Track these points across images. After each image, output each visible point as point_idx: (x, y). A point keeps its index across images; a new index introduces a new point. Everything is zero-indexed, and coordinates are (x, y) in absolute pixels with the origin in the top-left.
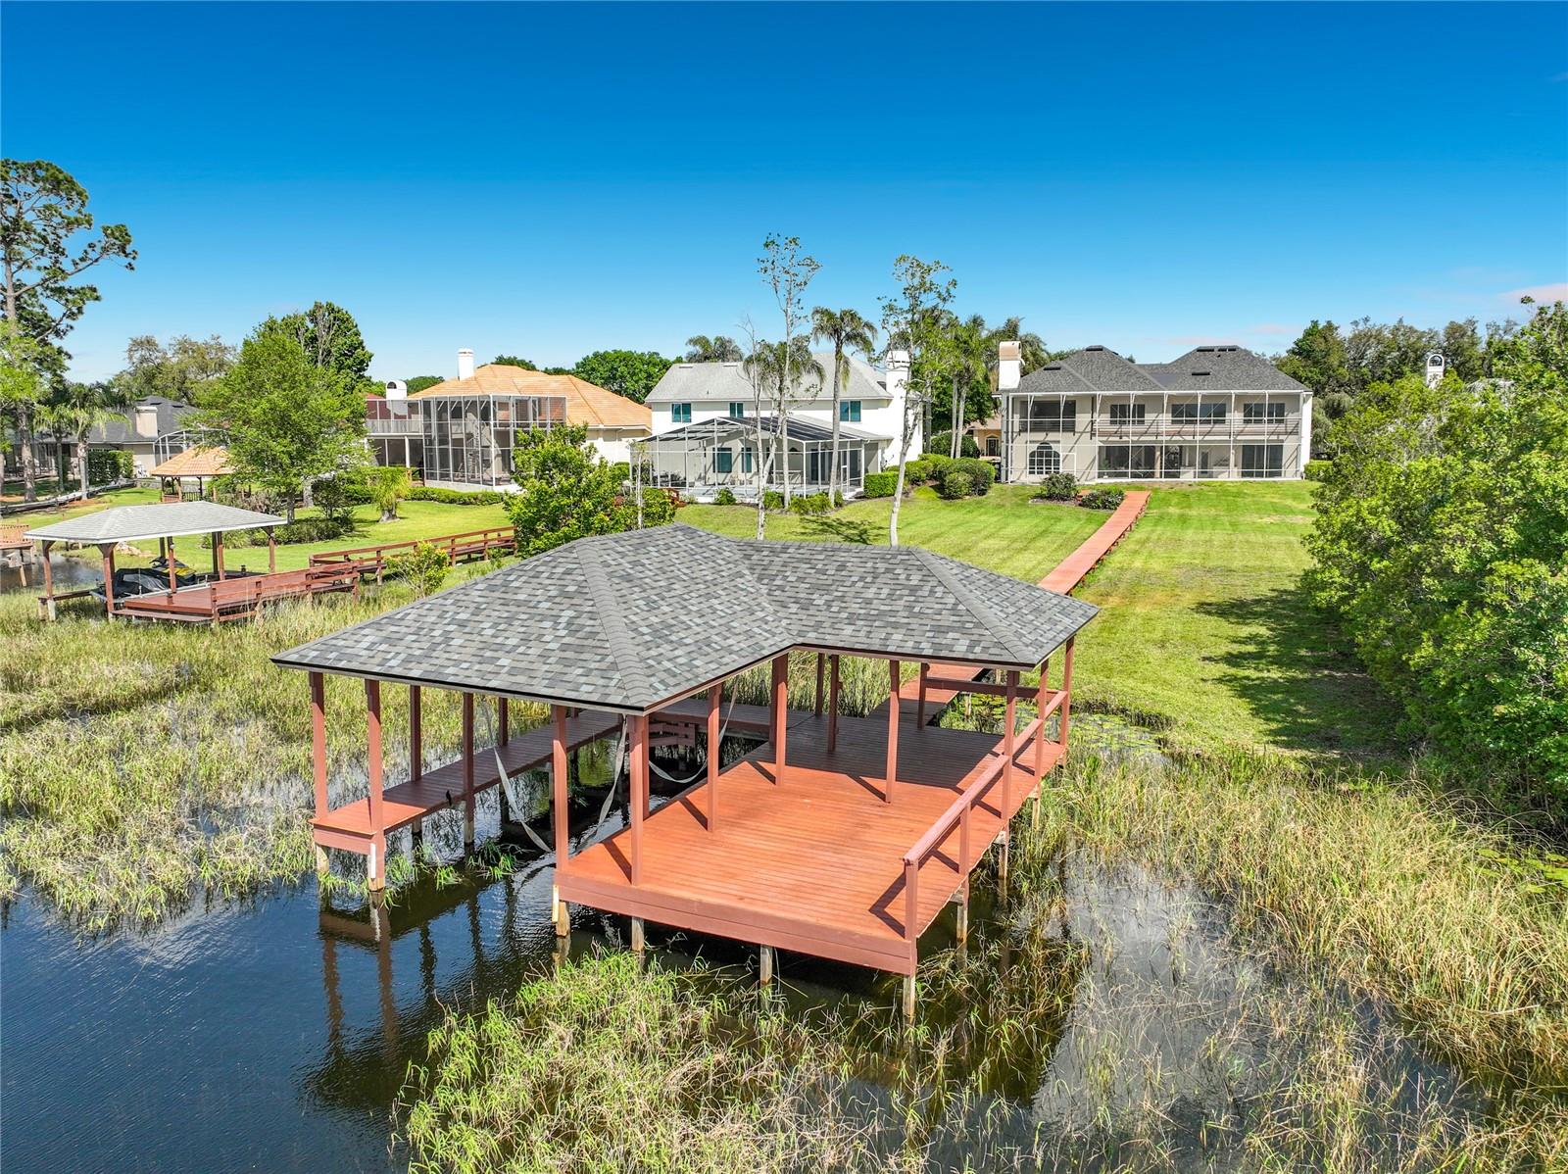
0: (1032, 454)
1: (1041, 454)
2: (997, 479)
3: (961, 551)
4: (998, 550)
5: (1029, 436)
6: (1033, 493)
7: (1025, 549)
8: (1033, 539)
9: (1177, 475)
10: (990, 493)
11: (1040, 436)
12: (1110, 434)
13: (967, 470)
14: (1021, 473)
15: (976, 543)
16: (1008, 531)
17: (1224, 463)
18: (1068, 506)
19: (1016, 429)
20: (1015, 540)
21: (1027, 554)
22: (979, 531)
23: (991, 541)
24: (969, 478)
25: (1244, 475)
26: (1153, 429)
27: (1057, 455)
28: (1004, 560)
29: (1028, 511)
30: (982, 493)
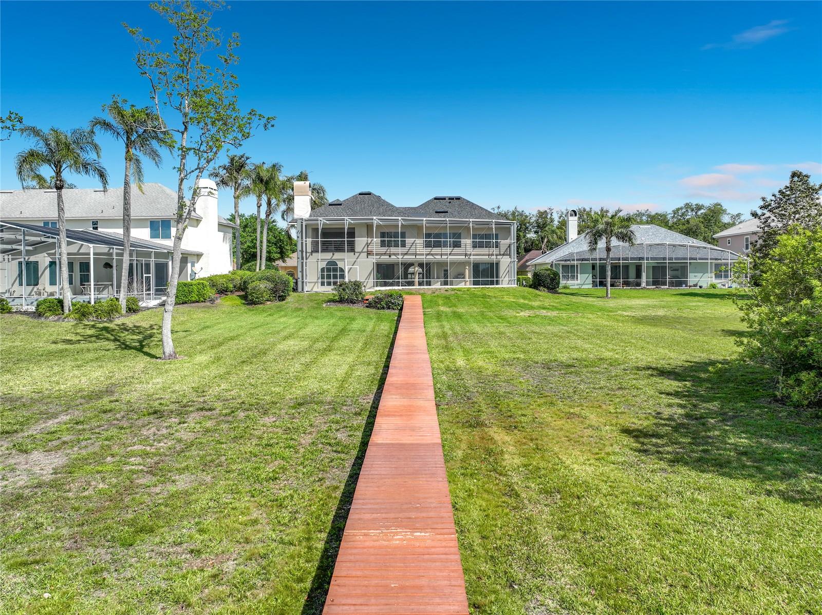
0: (323, 270)
1: (329, 270)
2: (295, 290)
3: (255, 356)
4: (299, 352)
5: (320, 255)
6: (326, 299)
7: (329, 349)
8: (335, 339)
9: (429, 284)
10: (289, 299)
11: (328, 256)
12: (382, 254)
13: (268, 279)
14: (313, 285)
15: (275, 344)
16: (307, 331)
17: (461, 275)
18: (357, 308)
19: (309, 250)
20: (317, 340)
21: (333, 357)
22: (278, 332)
23: (291, 342)
24: (270, 285)
25: (475, 283)
26: (411, 251)
27: (342, 270)
28: (307, 366)
29: (324, 313)
30: (282, 298)
